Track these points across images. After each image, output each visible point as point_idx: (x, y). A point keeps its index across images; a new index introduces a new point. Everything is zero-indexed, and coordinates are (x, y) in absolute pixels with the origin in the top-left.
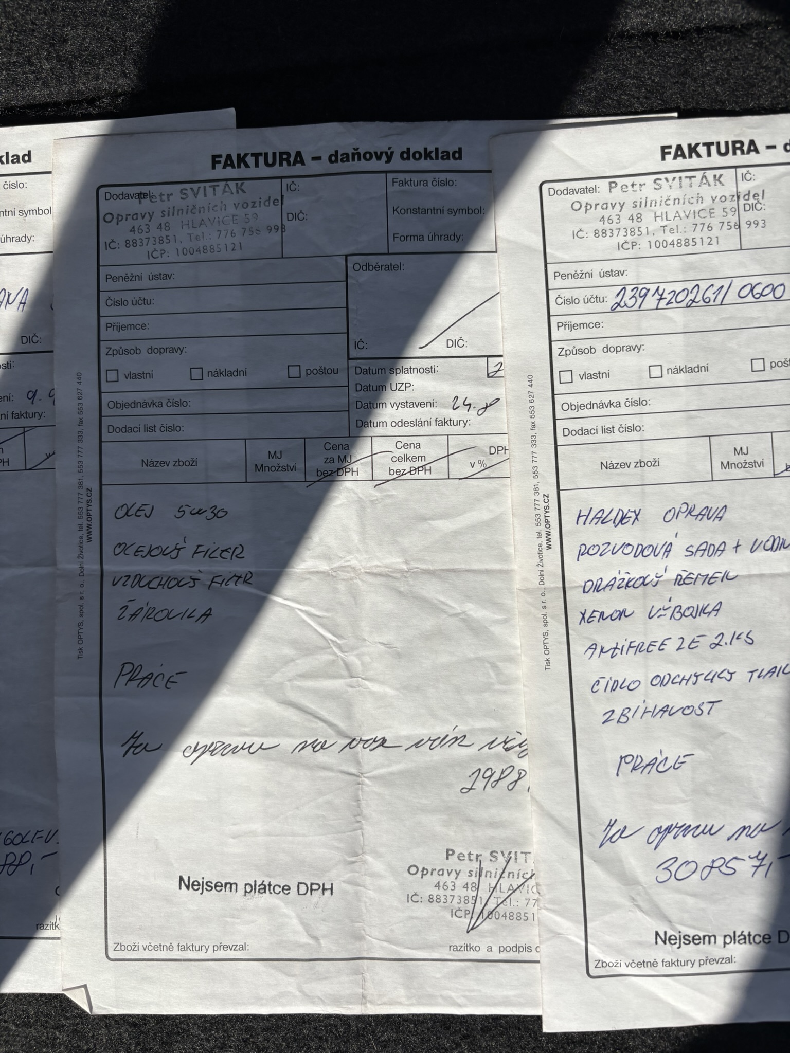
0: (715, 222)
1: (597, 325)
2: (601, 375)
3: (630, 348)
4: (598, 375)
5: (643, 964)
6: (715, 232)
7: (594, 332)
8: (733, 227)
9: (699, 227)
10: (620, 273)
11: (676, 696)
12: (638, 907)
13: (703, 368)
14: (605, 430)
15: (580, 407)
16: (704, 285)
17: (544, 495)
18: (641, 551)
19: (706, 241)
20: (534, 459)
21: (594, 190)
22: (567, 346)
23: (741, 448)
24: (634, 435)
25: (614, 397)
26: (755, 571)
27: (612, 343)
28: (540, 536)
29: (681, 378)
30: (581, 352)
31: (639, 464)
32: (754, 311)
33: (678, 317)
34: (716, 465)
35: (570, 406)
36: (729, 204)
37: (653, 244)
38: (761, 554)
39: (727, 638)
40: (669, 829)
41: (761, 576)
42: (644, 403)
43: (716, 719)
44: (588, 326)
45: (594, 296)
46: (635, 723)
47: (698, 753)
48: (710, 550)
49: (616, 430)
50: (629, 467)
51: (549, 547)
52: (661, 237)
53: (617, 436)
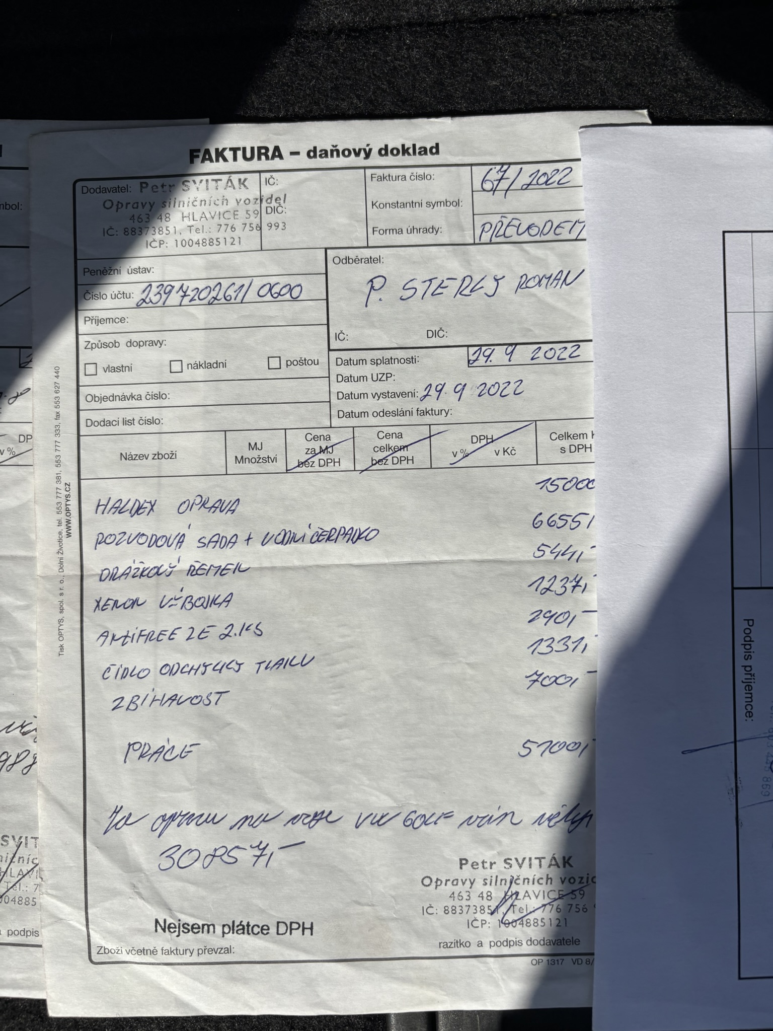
0: (238, 224)
1: (122, 320)
2: (124, 368)
3: (153, 343)
4: (121, 369)
5: (143, 951)
6: (238, 232)
7: (119, 327)
8: (255, 228)
9: (223, 227)
10: (146, 270)
11: (185, 686)
12: (139, 894)
13: (221, 364)
14: (126, 422)
15: (103, 399)
16: (225, 283)
17: (66, 484)
18: (154, 542)
19: (229, 240)
20: (57, 448)
21: (125, 189)
22: (93, 340)
23: (256, 444)
24: (153, 428)
25: (135, 390)
26: (266, 564)
27: (135, 337)
28: (60, 524)
29: (200, 374)
30: (106, 345)
31: (157, 456)
32: (272, 310)
33: (200, 314)
34: (231, 460)
35: (94, 397)
36: (251, 207)
37: (179, 243)
38: (271, 547)
39: (236, 630)
40: (173, 817)
41: (273, 568)
42: (164, 396)
43: (223, 710)
44: (114, 321)
45: (121, 293)
46: (144, 711)
47: (204, 742)
48: (221, 542)
49: (136, 422)
50: (147, 459)
51: (69, 535)
52: (187, 236)
53: (137, 428)
